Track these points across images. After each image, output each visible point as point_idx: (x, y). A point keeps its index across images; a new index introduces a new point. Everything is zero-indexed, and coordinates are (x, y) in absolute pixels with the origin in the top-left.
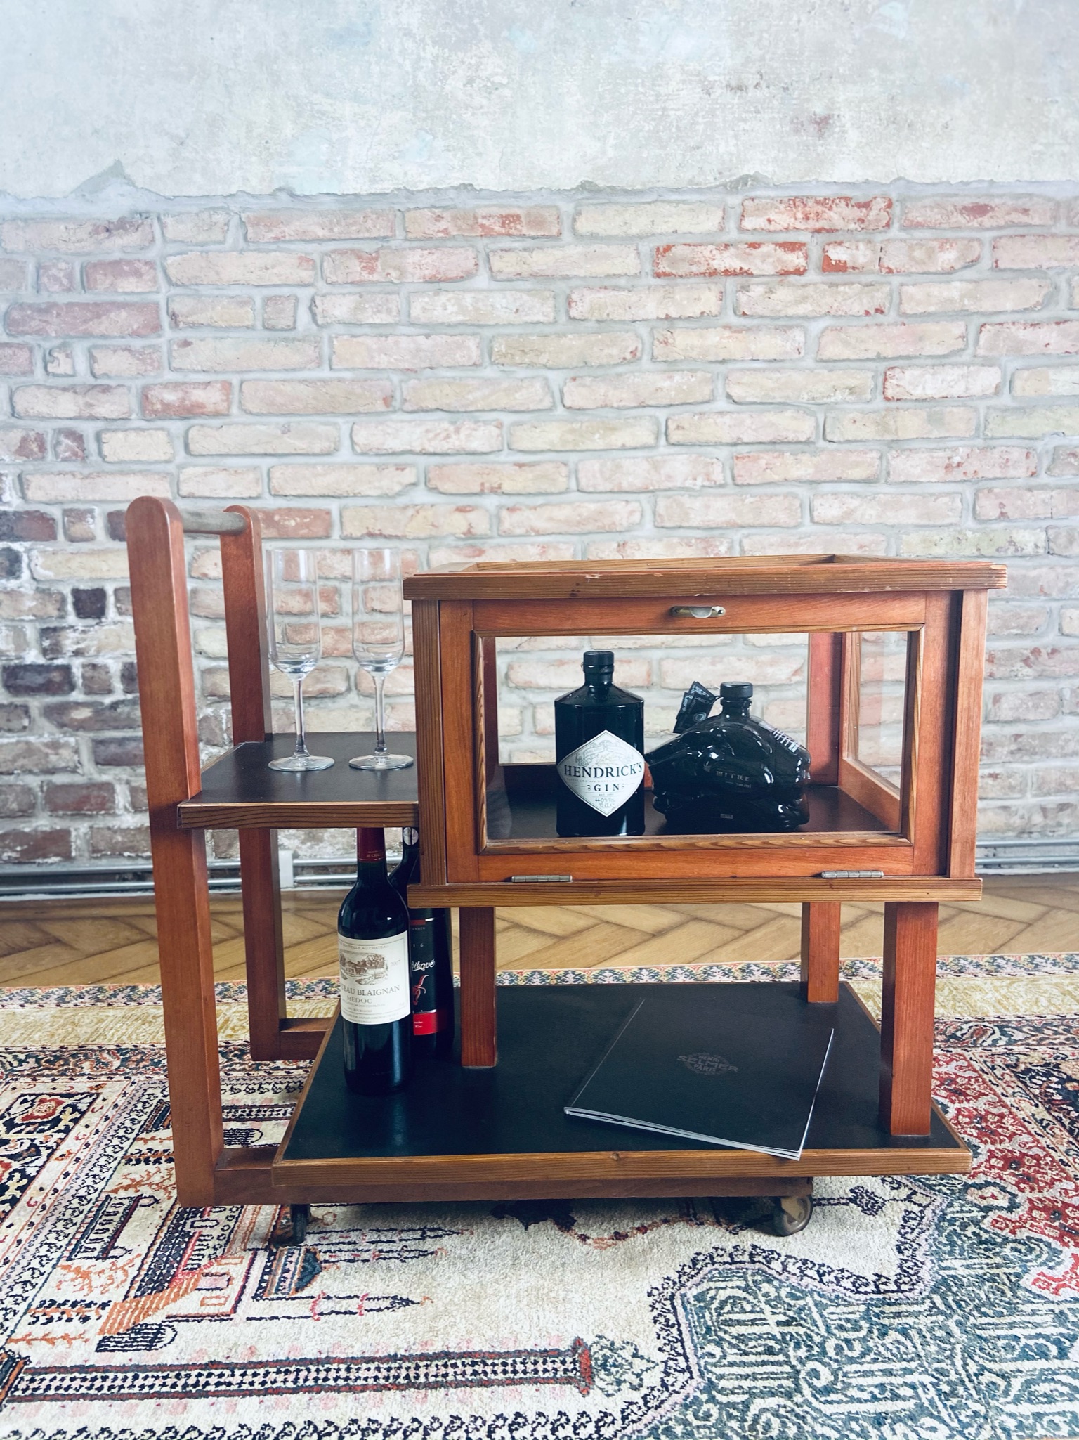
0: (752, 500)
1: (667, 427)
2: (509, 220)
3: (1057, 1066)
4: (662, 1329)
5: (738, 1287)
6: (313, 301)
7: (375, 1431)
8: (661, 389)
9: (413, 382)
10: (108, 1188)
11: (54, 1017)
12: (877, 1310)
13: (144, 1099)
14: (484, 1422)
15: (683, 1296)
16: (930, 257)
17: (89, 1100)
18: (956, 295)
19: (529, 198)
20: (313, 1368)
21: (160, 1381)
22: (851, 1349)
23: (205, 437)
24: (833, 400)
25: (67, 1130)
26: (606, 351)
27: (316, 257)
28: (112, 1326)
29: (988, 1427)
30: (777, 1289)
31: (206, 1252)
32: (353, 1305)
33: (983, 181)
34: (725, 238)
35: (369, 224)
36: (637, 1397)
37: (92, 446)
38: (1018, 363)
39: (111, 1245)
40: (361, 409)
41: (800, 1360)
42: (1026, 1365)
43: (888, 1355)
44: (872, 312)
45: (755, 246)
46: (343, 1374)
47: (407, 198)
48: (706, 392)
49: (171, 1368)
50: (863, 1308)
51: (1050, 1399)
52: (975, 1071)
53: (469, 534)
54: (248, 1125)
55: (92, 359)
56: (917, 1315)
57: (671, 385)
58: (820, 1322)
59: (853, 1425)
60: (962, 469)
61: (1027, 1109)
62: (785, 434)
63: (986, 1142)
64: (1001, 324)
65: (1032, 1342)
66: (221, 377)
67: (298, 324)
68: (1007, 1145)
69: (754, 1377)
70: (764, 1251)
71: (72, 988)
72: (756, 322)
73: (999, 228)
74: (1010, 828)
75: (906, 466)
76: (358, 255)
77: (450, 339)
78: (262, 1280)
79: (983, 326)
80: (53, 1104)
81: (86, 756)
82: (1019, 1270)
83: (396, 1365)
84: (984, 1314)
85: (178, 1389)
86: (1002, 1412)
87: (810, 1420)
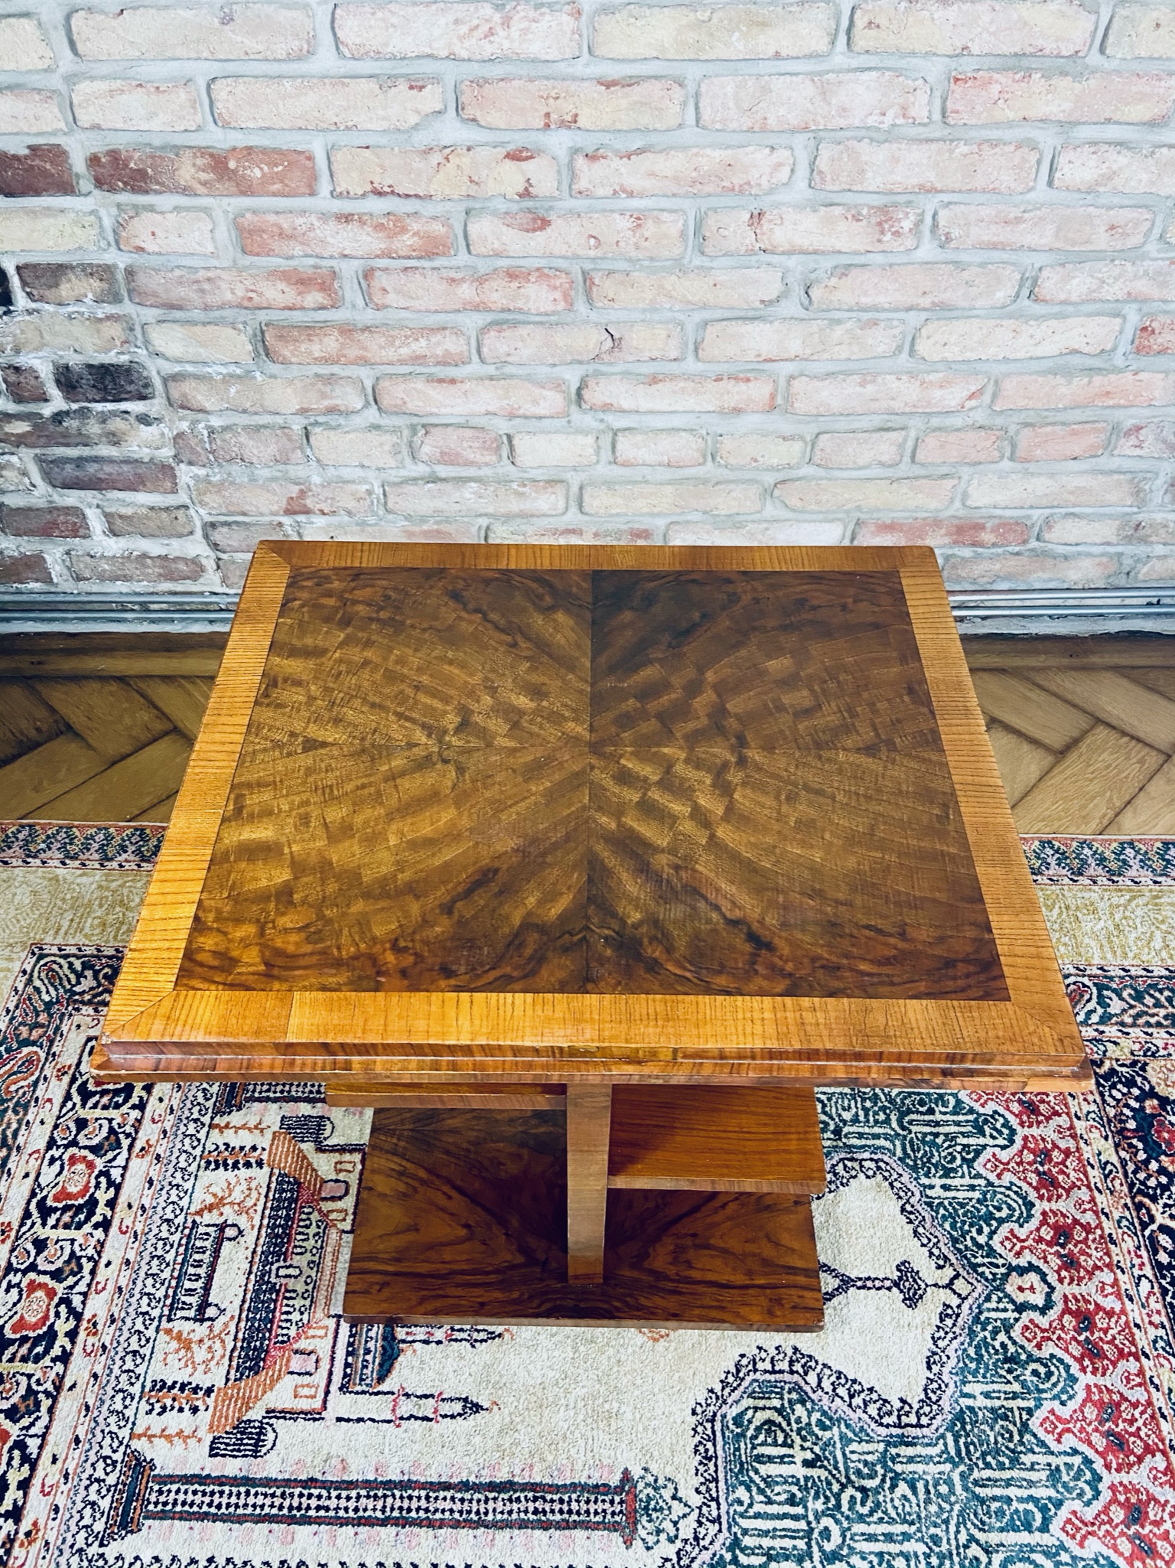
0: (965, 150)
1: (851, 22)
3: (1144, 1066)
4: (701, 1463)
5: (775, 1408)
10: (192, 1208)
15: (724, 1416)
20: (397, 1493)
28: (219, 1420)
30: (809, 1413)
31: (293, 1317)
32: (429, 1408)
36: (670, 1551)
39: (204, 1305)
41: (817, 1515)
43: (893, 1513)
49: (277, 1483)
50: (882, 1447)
56: (927, 1460)
58: (842, 1469)
61: (1096, 1143)
62: (1040, 42)
63: (1042, 1198)
65: (1021, 1507)
69: (773, 1533)
70: (803, 1356)
78: (347, 1365)
82: (1031, 1404)
83: (467, 1496)
84: (988, 1466)
85: (285, 1511)
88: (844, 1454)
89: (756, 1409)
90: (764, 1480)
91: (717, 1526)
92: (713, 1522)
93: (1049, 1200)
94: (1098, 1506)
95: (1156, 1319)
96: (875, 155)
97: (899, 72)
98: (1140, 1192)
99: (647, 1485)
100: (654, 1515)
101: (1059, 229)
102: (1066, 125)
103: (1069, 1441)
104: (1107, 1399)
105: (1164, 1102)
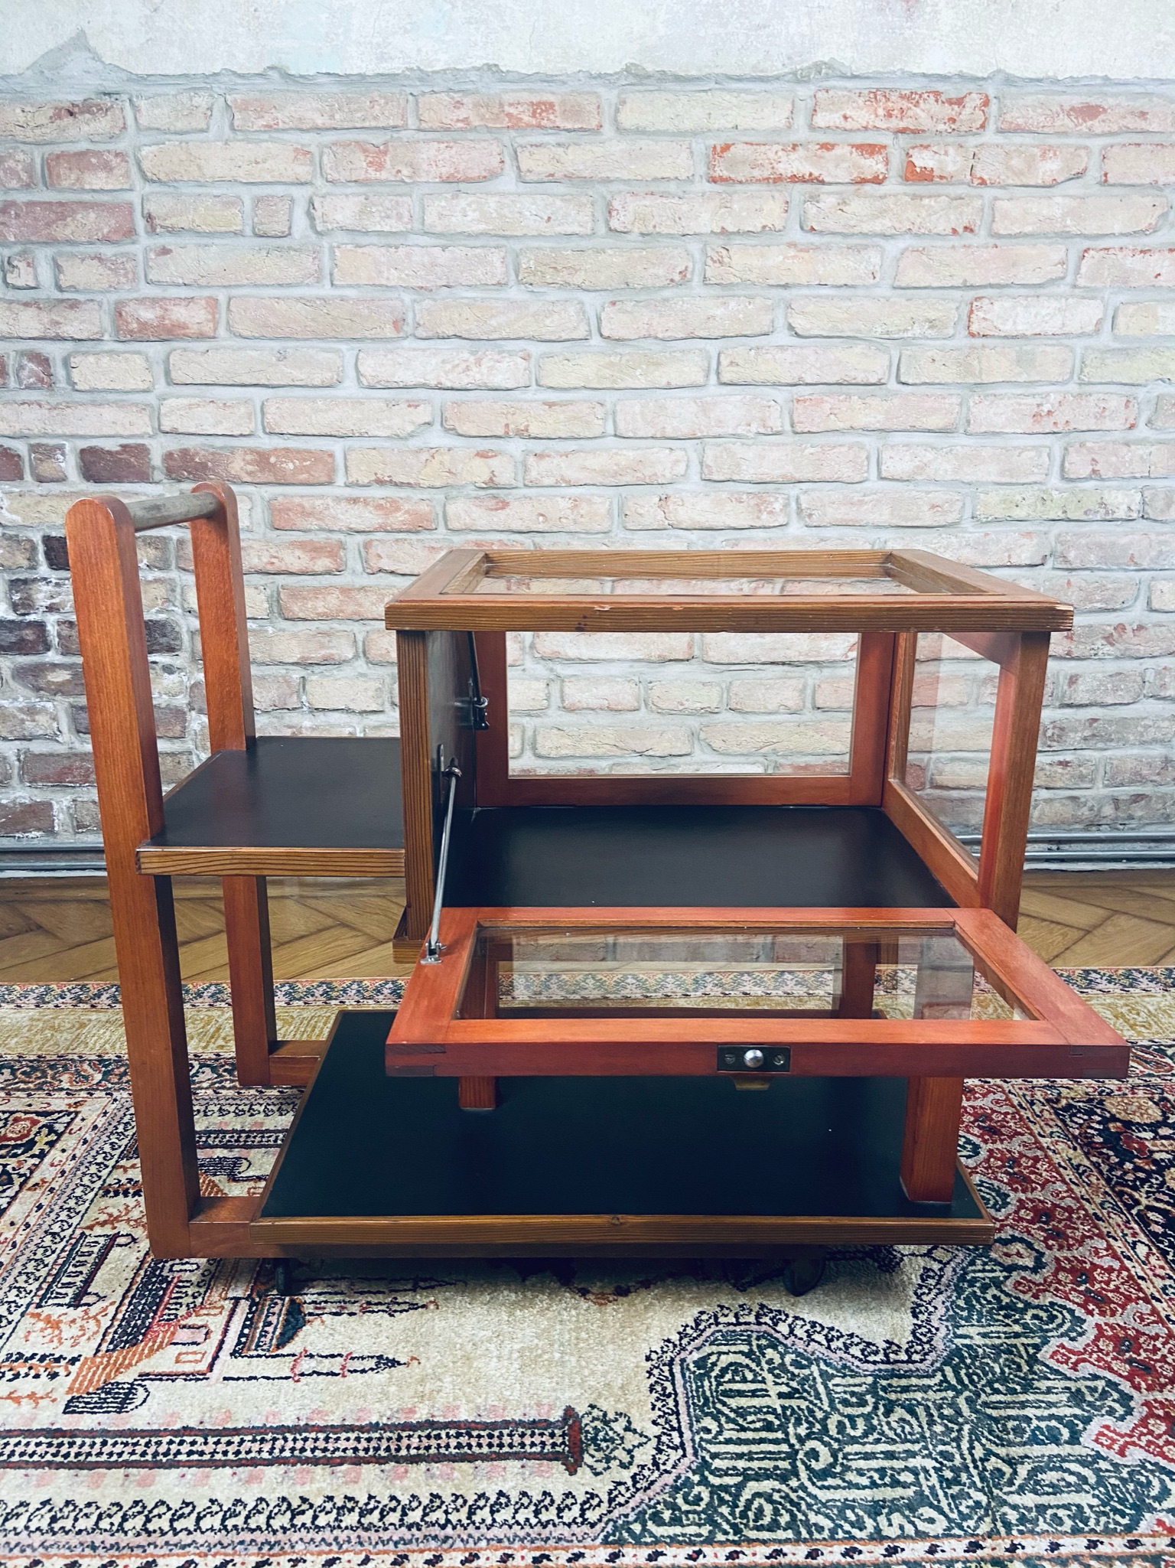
0: (812, 450)
1: (719, 363)
2: (540, 108)
3: (1101, 1102)
4: (658, 1399)
5: (741, 1353)
6: (311, 203)
7: (351, 1510)
8: (714, 317)
9: (427, 303)
10: (83, 1224)
11: (32, 1019)
12: (884, 1383)
13: (126, 1120)
14: (465, 1502)
15: (683, 1361)
16: (1030, 167)
17: (66, 1119)
18: (1057, 212)
19: (564, 83)
20: (290, 1437)
21: (129, 1449)
22: (854, 1427)
23: (189, 361)
24: (910, 334)
25: (42, 1155)
26: (651, 271)
27: (314, 149)
28: (81, 1384)
29: (988, 1520)
30: (782, 1357)
31: (184, 1301)
32: (335, 1365)
33: (1096, 77)
34: (794, 138)
35: (377, 110)
36: (626, 1476)
37: (60, 372)
38: (1122, 298)
39: (83, 1292)
40: (367, 334)
41: (798, 1437)
42: (1036, 1450)
43: (891, 1434)
44: (960, 230)
45: (827, 147)
46: (321, 1444)
47: (421, 79)
48: (763, 323)
49: (143, 1433)
50: (870, 1380)
51: (1056, 1490)
52: (1013, 1106)
53: (491, 485)
54: (236, 1153)
55: (58, 268)
56: (925, 1389)
57: (724, 313)
58: (824, 1397)
59: (849, 1513)
60: (1052, 420)
61: (1065, 1152)
62: (853, 374)
63: (1016, 1190)
64: (1107, 249)
65: (1043, 1425)
66: (206, 293)
67: (294, 230)
68: (1038, 1195)
69: (750, 1456)
70: (771, 1311)
71: (54, 986)
72: (826, 239)
73: (1111, 134)
74: (1077, 820)
75: (990, 413)
76: (363, 147)
77: (471, 252)
78: (242, 1335)
79: (1086, 251)
80: (28, 1123)
81: (64, 723)
82: (1038, 1341)
83: (377, 1435)
84: (997, 1392)
85: (148, 1457)
86: (1005, 1503)
87: (804, 1507)
88: (826, 1387)
89: (720, 1353)
90: (732, 1410)
91: (680, 1452)
92: (675, 1448)
93: (1024, 1191)
94: (1131, 1421)
95: (1162, 1272)
96: (747, 454)
98: (1117, 1183)
99: (594, 1419)
100: (603, 1445)
101: (893, 509)
102: (881, 432)
103: (1086, 1369)
104: (1122, 1334)
105: (1128, 1124)
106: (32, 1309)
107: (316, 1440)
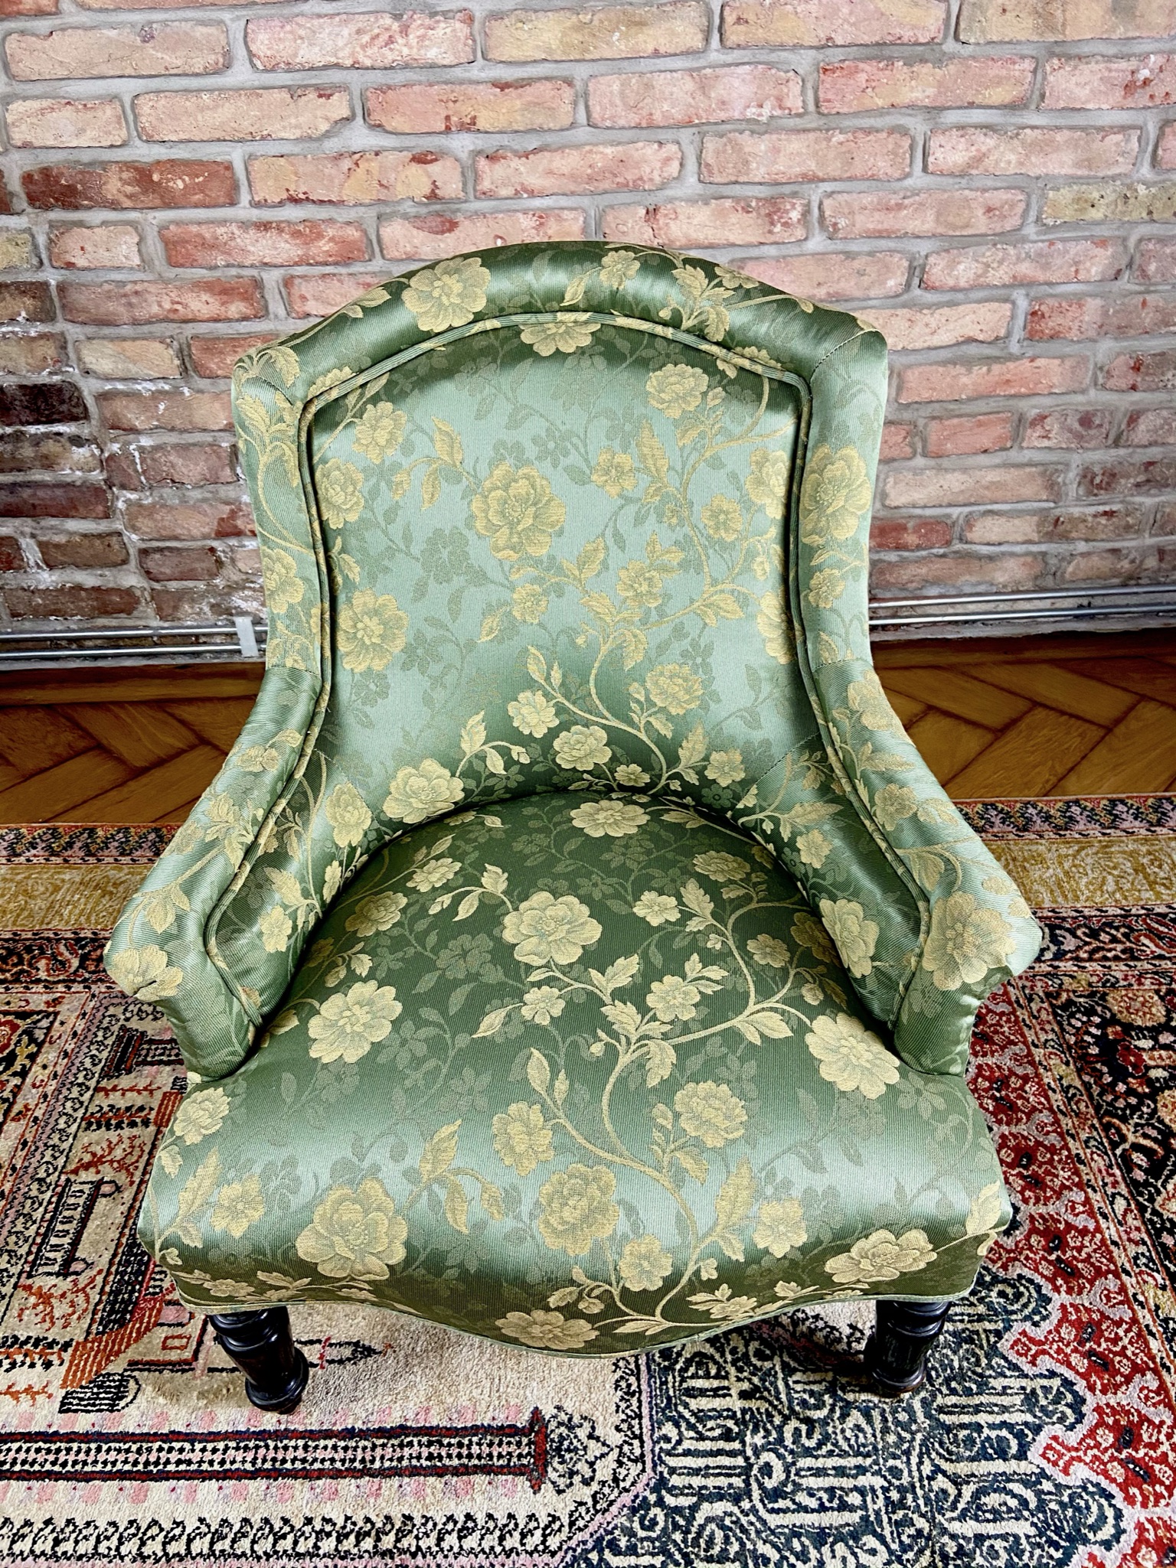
0: (842, 138)
1: (723, 22)
3: (1103, 996)
4: (622, 1399)
7: (329, 1535)
10: (67, 1167)
12: (844, 1380)
13: (105, 1023)
14: (435, 1525)
17: (45, 1023)
20: (271, 1444)
25: (23, 1073)
28: (75, 1375)
29: (928, 1552)
30: (747, 1345)
32: (313, 1355)
36: (585, 1494)
39: (71, 1256)
41: (756, 1450)
42: (983, 1467)
43: (844, 1445)
46: (300, 1454)
49: (134, 1437)
50: (829, 1373)
51: (997, 1516)
52: (1010, 1003)
53: (434, 198)
58: (783, 1397)
59: (795, 1542)
60: (1149, 90)
61: (1056, 1068)
62: (898, 30)
63: (1001, 1122)
65: (993, 1434)
68: (1022, 1129)
69: (706, 1471)
71: (24, 831)
75: (1071, 83)
80: (8, 1028)
82: (1000, 1326)
83: (352, 1444)
84: (953, 1392)
85: (140, 1467)
86: (944, 1531)
87: (753, 1535)
88: (787, 1385)
90: (694, 1414)
91: (640, 1466)
92: (635, 1461)
93: (1008, 1124)
94: (1082, 1429)
95: (1135, 1235)
96: (758, 146)
97: (770, 65)
98: (1106, 1112)
99: (560, 1424)
100: (567, 1456)
101: (939, 215)
102: (933, 111)
103: (1045, 1363)
104: (1085, 1318)
105: (1128, 1028)
106: (23, 1281)
107: (296, 1448)
